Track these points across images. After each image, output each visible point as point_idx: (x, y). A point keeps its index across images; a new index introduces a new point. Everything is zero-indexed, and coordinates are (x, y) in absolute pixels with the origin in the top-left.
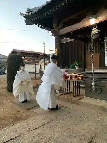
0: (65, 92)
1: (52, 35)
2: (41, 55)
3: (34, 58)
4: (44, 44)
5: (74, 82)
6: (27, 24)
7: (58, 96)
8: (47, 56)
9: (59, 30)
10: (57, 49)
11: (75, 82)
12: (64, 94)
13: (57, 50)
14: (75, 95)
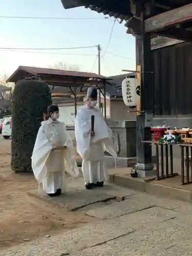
0: (160, 175)
1: (128, 32)
2: (90, 79)
3: (73, 88)
4: (99, 49)
5: (185, 148)
6: (66, 7)
7: (142, 183)
8: (109, 83)
9: (146, 18)
10: (139, 67)
11: (187, 148)
12: (159, 179)
13: (139, 69)
14: (186, 181)
